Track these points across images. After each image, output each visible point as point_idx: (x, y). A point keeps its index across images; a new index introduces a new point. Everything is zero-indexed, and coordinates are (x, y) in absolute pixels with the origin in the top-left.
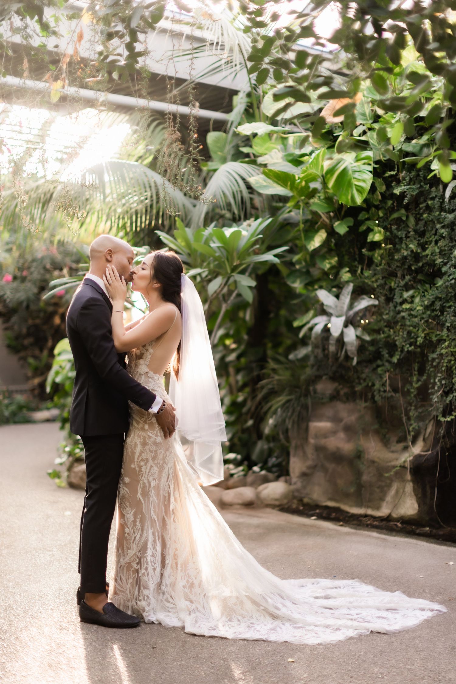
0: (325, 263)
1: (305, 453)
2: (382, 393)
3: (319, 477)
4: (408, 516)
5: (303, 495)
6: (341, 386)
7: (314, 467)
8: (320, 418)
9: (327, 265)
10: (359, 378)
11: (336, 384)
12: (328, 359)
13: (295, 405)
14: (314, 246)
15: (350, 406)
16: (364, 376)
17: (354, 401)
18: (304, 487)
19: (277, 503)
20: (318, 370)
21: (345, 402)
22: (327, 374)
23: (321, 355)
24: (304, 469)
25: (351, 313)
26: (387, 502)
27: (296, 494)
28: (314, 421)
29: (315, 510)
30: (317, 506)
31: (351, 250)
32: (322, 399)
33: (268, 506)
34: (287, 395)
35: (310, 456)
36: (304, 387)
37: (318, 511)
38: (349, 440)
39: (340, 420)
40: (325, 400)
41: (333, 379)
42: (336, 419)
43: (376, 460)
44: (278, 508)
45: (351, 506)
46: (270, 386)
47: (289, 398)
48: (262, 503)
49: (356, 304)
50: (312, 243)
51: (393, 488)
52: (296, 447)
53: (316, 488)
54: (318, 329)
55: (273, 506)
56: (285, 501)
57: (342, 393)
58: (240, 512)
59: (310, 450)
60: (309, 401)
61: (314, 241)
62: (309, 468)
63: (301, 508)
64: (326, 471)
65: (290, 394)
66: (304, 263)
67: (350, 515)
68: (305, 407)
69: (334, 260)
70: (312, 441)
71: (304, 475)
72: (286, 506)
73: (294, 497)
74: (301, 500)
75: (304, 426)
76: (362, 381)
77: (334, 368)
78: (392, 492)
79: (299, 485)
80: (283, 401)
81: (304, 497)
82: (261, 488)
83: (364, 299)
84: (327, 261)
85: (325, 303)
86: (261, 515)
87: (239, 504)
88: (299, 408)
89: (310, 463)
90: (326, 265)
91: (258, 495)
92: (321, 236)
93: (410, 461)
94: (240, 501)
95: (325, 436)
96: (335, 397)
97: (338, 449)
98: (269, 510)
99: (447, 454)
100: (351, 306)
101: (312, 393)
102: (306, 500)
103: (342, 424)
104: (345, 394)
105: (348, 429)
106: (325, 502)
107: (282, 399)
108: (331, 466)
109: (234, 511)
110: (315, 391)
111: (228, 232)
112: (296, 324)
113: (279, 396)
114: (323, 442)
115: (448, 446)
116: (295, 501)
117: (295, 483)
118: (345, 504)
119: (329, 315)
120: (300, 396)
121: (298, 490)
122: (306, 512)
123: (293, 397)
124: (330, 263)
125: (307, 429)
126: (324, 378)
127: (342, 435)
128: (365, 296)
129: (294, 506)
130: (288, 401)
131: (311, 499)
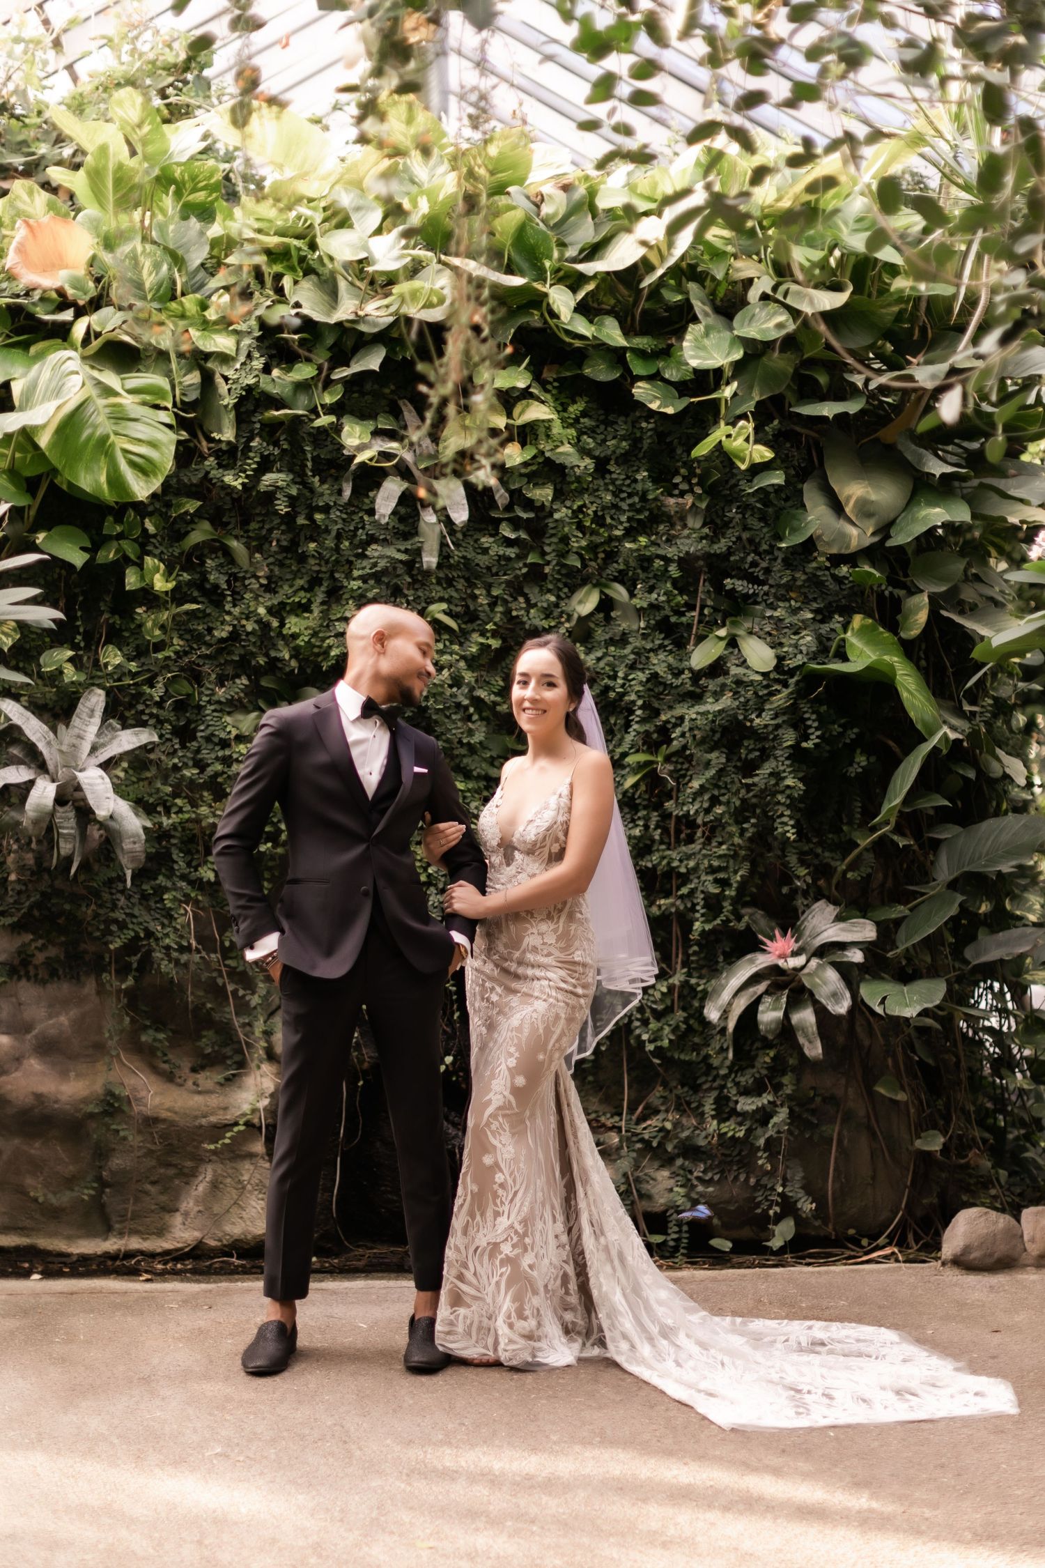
2: (175, 955)
4: (255, 1237)
6: (40, 943)
11: (23, 940)
17: (76, 978)
21: (43, 983)
26: (186, 1214)
38: (61, 1074)
39: (27, 1028)
42: (17, 1026)
43: (164, 1114)
45: (69, 1238)
51: (201, 1178)
57: (41, 958)
67: (75, 1259)
78: (201, 1187)
93: (265, 1109)
96: (17, 970)
97: (39, 1097)
99: (361, 1083)
103: (33, 1036)
104: (48, 962)
105: (48, 1048)
108: (8, 1145)
115: (366, 1065)
118: (51, 1235)
127: (34, 1064)
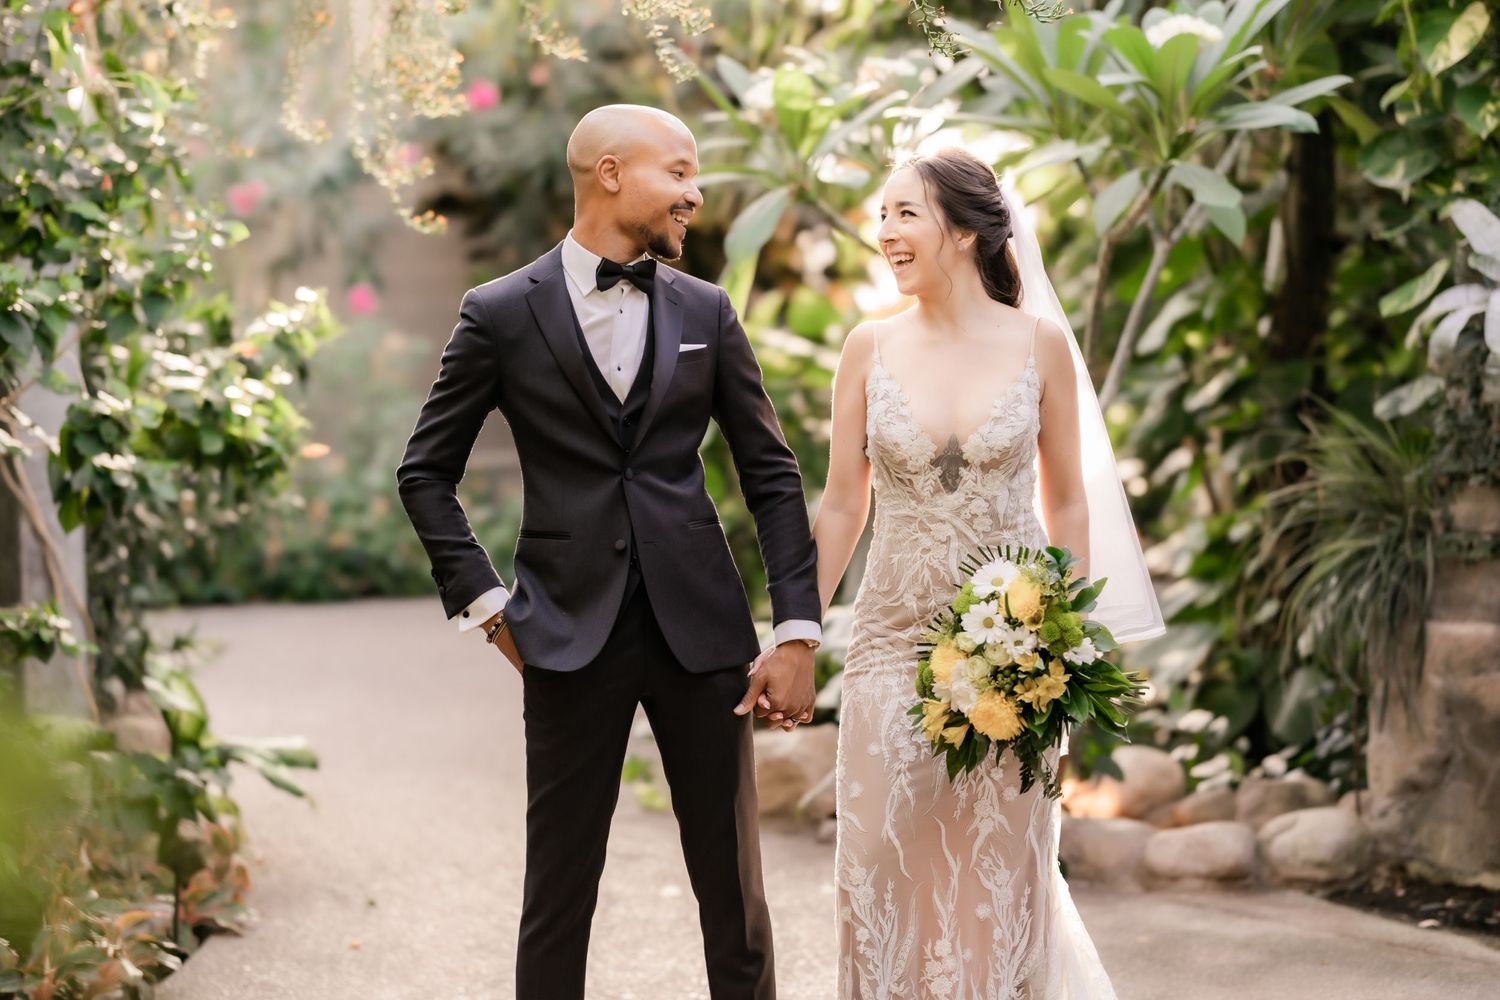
0: (1482, 112)
1: (1413, 719)
3: (1457, 794)
5: (1405, 853)
7: (1441, 766)
8: (1462, 609)
9: (1486, 121)
12: (1489, 423)
13: (1384, 567)
14: (1447, 59)
18: (1411, 828)
19: (1322, 875)
20: (1458, 454)
22: (1484, 471)
23: (1467, 411)
24: (1412, 770)
27: (1386, 848)
28: (1440, 619)
29: (1443, 900)
30: (1450, 889)
32: (1470, 547)
33: (1291, 883)
34: (1357, 536)
35: (1429, 728)
36: (1411, 511)
37: (1450, 903)
40: (1476, 554)
44: (1326, 892)
46: (1304, 505)
47: (1365, 543)
48: (1275, 873)
50: (1442, 47)
53: (1447, 831)
54: (1449, 332)
55: (1309, 886)
56: (1350, 870)
58: (1203, 899)
59: (1429, 710)
60: (1429, 558)
61: (1447, 41)
62: (1426, 765)
63: (1401, 893)
64: (1477, 776)
65: (1370, 528)
66: (1418, 110)
68: (1415, 574)
70: (1435, 681)
71: (1410, 788)
72: (1352, 886)
73: (1377, 858)
74: (1400, 868)
75: (1412, 629)
79: (1393, 821)
80: (1345, 555)
81: (1411, 859)
82: (1271, 826)
84: (1490, 107)
85: (1478, 246)
86: (1265, 910)
87: (1198, 876)
88: (1394, 578)
89: (1428, 750)
90: (1484, 119)
91: (1259, 851)
92: (1470, 24)
94: (1203, 868)
95: (1477, 667)
98: (1294, 896)
101: (1439, 529)
102: (1414, 868)
106: (1475, 874)
107: (1345, 545)
108: (1494, 762)
109: (1184, 897)
110: (1449, 525)
111: (1160, 30)
112: (1389, 306)
113: (1336, 536)
114: (1467, 684)
116: (1383, 871)
117: (1383, 814)
119: (1488, 284)
120: (1400, 539)
121: (1390, 837)
122: (1413, 904)
123: (1376, 540)
124: (1497, 114)
125: (1420, 643)
126: (1474, 481)
129: (1378, 886)
130: (1363, 553)
131: (1432, 865)
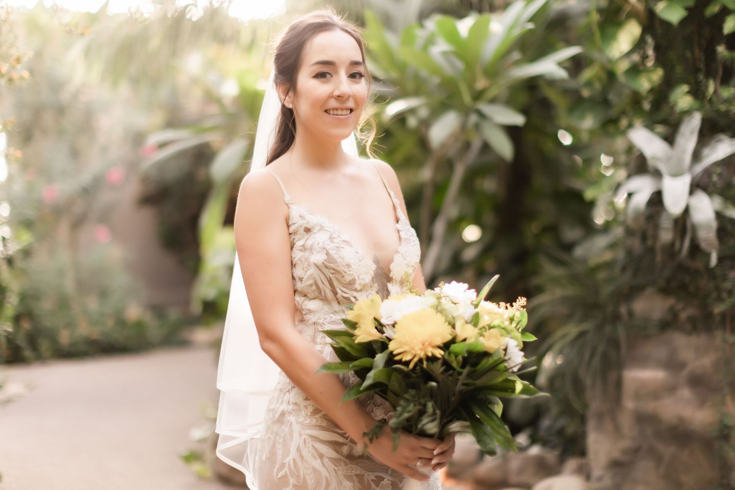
0: (640, 81)
1: (617, 429)
3: (645, 469)
6: (680, 306)
7: (635, 451)
8: (643, 362)
9: (645, 84)
10: (718, 289)
11: (671, 301)
12: (654, 257)
13: (596, 341)
14: (619, 51)
15: (699, 340)
16: (727, 285)
17: (709, 331)
20: (635, 275)
21: (689, 333)
23: (638, 249)
24: (616, 455)
25: (699, 168)
28: (631, 369)
31: (689, 54)
32: (645, 327)
34: (579, 323)
35: (626, 431)
36: (608, 308)
38: (702, 403)
39: (680, 366)
40: (650, 330)
41: (666, 291)
42: (673, 365)
46: (546, 309)
47: (584, 327)
49: (706, 151)
50: (615, 45)
52: (600, 416)
54: (640, 200)
57: (683, 315)
59: (626, 421)
60: (621, 332)
62: (625, 452)
64: (658, 459)
65: (585, 318)
66: (597, 87)
68: (615, 343)
69: (657, 75)
70: (629, 404)
71: (616, 465)
75: (613, 376)
76: (724, 295)
77: (667, 273)
79: (606, 483)
80: (573, 334)
83: (719, 141)
84: (644, 77)
88: (602, 346)
89: (626, 443)
90: (641, 85)
92: (629, 33)
95: (654, 396)
96: (668, 324)
97: (681, 420)
100: (697, 156)
101: (625, 318)
103: (685, 373)
104: (690, 319)
105: (697, 382)
107: (570, 331)
108: (668, 451)
110: (631, 314)
111: (465, 26)
112: (589, 195)
113: (564, 326)
114: (650, 406)
117: (599, 479)
119: (657, 174)
120: (603, 324)
123: (589, 326)
124: (650, 81)
125: (619, 383)
126: (648, 290)
127: (686, 393)
128: (723, 137)
130: (582, 334)
